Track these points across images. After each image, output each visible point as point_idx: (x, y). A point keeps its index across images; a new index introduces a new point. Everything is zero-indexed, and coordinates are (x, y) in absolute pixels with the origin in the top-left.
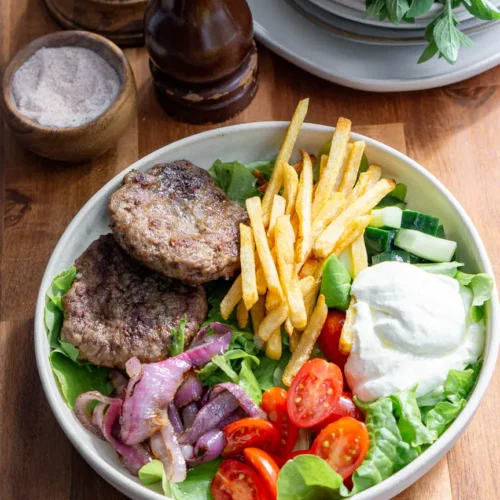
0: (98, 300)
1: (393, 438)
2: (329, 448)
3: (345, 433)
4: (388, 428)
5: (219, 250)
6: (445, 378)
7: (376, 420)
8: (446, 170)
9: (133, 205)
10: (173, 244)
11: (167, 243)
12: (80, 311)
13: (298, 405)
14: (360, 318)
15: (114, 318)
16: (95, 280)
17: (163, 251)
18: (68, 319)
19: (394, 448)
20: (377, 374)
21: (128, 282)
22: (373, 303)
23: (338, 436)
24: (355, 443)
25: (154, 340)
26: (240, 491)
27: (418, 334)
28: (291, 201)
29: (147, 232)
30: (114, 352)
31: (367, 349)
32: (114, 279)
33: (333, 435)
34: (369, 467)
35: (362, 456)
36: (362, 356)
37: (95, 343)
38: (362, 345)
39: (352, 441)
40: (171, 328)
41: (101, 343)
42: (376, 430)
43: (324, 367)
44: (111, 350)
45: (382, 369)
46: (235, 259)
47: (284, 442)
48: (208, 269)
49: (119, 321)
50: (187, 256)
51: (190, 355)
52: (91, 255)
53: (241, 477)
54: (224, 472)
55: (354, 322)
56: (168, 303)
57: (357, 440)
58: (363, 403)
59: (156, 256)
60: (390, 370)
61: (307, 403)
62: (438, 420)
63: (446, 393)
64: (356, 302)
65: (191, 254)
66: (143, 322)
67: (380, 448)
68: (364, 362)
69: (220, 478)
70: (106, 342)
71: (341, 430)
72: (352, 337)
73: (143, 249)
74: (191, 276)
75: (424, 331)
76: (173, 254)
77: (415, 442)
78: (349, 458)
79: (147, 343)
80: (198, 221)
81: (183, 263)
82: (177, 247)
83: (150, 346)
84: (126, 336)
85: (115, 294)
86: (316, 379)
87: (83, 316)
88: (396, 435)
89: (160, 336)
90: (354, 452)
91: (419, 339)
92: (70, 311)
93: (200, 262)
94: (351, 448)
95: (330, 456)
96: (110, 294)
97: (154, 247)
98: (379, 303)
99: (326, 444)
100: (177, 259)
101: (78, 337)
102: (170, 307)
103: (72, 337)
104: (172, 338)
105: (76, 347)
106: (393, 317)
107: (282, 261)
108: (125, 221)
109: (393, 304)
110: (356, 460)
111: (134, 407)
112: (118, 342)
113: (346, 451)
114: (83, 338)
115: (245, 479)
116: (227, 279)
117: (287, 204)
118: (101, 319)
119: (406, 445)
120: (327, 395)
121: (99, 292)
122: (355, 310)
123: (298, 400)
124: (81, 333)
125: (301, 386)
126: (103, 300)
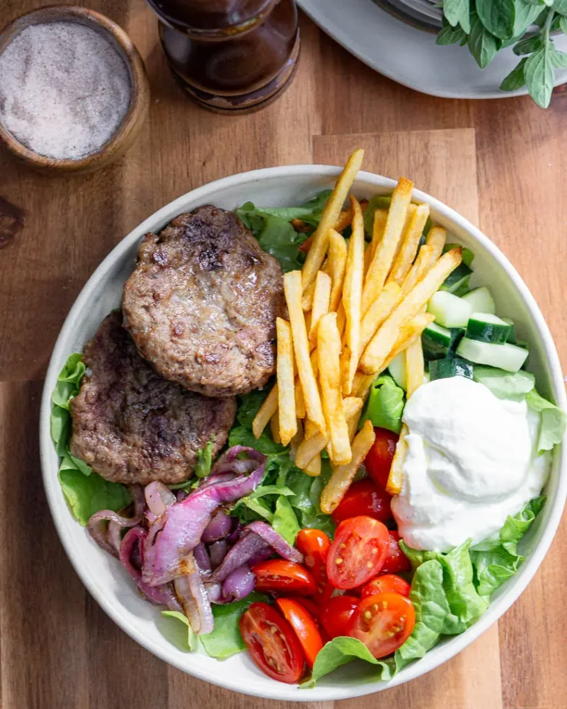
0: (112, 408)
1: (442, 611)
2: (370, 620)
3: (389, 608)
4: (437, 602)
5: (253, 357)
6: (502, 525)
7: (424, 590)
8: (523, 202)
9: (151, 300)
10: (200, 360)
11: (192, 358)
12: (91, 425)
13: (339, 566)
14: (412, 457)
15: (131, 432)
16: (107, 378)
17: (187, 370)
18: (77, 432)
19: (441, 621)
20: (427, 523)
21: (145, 382)
22: (427, 438)
23: (381, 609)
24: (400, 621)
25: (177, 462)
26: (272, 646)
27: (477, 483)
28: (338, 282)
29: (169, 345)
30: (132, 475)
31: (418, 495)
32: (130, 377)
33: (376, 607)
34: (414, 648)
35: (407, 633)
36: (412, 503)
37: (110, 465)
38: (413, 492)
39: (397, 618)
40: (196, 446)
41: (117, 465)
42: (423, 603)
43: (369, 526)
44: (129, 471)
45: (433, 519)
46: (271, 370)
47: (321, 591)
48: (240, 386)
49: (136, 437)
50: (215, 377)
51: (217, 490)
52: (102, 346)
53: (274, 630)
54: (255, 616)
55: (404, 460)
56: (192, 413)
57: (402, 619)
58: (409, 549)
59: (180, 375)
60: (442, 521)
61: (349, 565)
62: (491, 584)
63: (503, 541)
64: (408, 433)
65: (220, 373)
66: (165, 439)
67: (426, 624)
68: (413, 508)
69: (249, 620)
70: (123, 462)
71: (385, 604)
72: (402, 480)
73: (165, 368)
74: (220, 394)
75: (483, 480)
76: (199, 374)
77: (465, 617)
78: (392, 635)
79: (169, 466)
80: (227, 303)
81: (211, 385)
82: (205, 366)
83: (172, 468)
84: (145, 457)
85: (131, 398)
86: (360, 539)
87: (95, 429)
88: (445, 609)
89: (184, 456)
90: (398, 630)
91: (478, 489)
92: (80, 423)
93: (231, 381)
94: (396, 625)
95: (372, 628)
96: (125, 400)
97: (177, 365)
98: (434, 440)
99: (368, 614)
100: (204, 380)
101: (90, 455)
102: (195, 418)
103: (83, 455)
104: (197, 459)
105: (89, 465)
106: (450, 461)
107: (325, 385)
108: (143, 328)
109: (451, 446)
110: (399, 638)
111: (156, 557)
112: (135, 464)
113: (389, 627)
114: (96, 459)
115: (277, 633)
116: (261, 389)
117: (332, 286)
118: (116, 433)
119: (454, 618)
120: (372, 555)
121: (111, 395)
122: (407, 444)
123: (339, 561)
124: (93, 451)
125: (343, 545)
126: (117, 405)
